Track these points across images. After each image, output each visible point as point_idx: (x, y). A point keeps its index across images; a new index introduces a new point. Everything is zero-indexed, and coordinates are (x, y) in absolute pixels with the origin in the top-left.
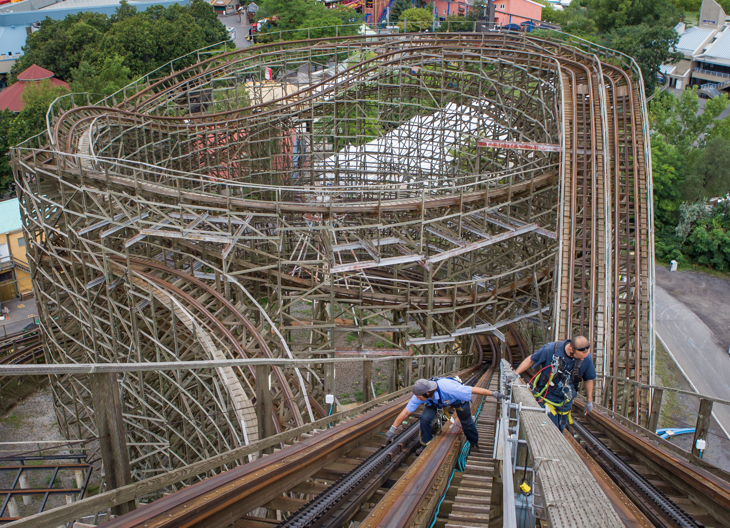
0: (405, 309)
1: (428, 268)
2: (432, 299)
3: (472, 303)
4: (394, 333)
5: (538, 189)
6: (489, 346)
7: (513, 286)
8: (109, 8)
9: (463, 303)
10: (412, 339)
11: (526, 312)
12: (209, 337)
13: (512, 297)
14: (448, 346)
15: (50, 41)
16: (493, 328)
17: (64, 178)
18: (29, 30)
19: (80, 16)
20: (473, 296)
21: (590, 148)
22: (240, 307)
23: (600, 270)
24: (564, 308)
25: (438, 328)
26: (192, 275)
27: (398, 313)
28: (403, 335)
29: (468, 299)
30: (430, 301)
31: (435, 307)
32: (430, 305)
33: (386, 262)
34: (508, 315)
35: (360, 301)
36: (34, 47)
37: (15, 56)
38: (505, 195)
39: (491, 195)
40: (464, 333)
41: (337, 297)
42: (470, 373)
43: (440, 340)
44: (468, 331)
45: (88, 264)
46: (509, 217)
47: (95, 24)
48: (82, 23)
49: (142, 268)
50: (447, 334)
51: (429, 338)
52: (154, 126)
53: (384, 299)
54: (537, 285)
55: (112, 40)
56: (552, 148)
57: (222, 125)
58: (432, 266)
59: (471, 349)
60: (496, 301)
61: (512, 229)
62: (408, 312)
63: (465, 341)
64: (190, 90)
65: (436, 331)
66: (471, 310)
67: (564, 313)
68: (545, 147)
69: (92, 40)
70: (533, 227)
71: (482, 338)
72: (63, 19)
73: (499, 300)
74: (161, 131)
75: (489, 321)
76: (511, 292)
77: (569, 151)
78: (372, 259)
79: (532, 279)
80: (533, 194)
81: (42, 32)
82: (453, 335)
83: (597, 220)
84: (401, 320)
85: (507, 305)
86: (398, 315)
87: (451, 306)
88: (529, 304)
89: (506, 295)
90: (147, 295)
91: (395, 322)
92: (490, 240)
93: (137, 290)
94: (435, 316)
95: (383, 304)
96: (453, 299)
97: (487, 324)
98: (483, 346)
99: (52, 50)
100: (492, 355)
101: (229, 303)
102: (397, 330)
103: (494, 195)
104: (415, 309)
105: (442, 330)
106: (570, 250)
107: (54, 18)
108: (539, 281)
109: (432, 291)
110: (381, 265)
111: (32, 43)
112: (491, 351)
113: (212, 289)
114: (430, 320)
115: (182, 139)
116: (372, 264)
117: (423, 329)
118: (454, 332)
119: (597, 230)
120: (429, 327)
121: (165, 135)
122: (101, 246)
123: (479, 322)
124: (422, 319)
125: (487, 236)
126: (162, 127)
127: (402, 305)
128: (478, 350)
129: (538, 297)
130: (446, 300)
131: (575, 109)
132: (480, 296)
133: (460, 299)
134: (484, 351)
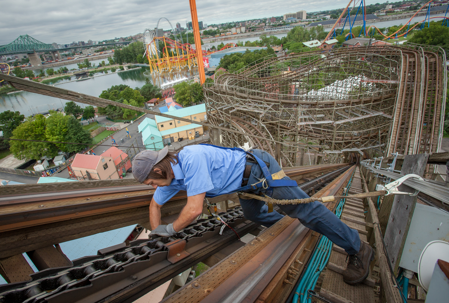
0: (324, 140)
1: (335, 126)
2: (335, 137)
3: (351, 140)
4: (319, 148)
5: (385, 99)
6: (356, 157)
7: (369, 135)
8: (243, 51)
9: (347, 140)
10: (325, 151)
11: (374, 145)
12: (253, 143)
13: (368, 139)
14: (339, 155)
15: (226, 61)
16: (359, 150)
17: (214, 92)
18: (221, 58)
19: (235, 54)
20: (352, 137)
21: (414, 82)
22: (264, 134)
23: (413, 130)
24: (393, 144)
25: (336, 148)
26: (251, 123)
27: (322, 141)
28: (322, 149)
29: (350, 138)
30: (334, 138)
31: (336, 140)
32: (334, 139)
33: (318, 123)
34: (365, 146)
35: (307, 135)
36: (222, 63)
37: (217, 66)
38: (370, 100)
39: (364, 100)
40: (346, 151)
41: (299, 133)
42: (347, 165)
43: (337, 152)
44: (348, 150)
45: (220, 118)
46: (371, 110)
47: (238, 56)
48: (235, 55)
49: (236, 120)
50: (340, 150)
51: (332, 151)
52: (248, 80)
53: (316, 136)
54: (380, 135)
55: (243, 60)
56: (394, 82)
57: (270, 81)
58: (336, 125)
59: (348, 157)
60: (361, 140)
61: (371, 114)
62: (325, 141)
63: (346, 154)
64: (261, 70)
65: (335, 149)
66: (350, 142)
67: (393, 146)
68: (391, 82)
69: (237, 60)
70: (381, 113)
71: (353, 154)
72: (230, 55)
73: (363, 140)
74: (250, 82)
75: (357, 147)
76: (368, 137)
77: (403, 83)
78: (313, 121)
79: (378, 133)
80: (382, 101)
81: (224, 59)
82: (342, 151)
83: (414, 110)
84: (322, 144)
85: (365, 142)
86: (321, 142)
87: (342, 140)
88: (375, 143)
89: (366, 138)
90: (235, 128)
91: (320, 144)
92: (361, 117)
93: (233, 127)
94: (336, 143)
95: (316, 137)
96: (343, 138)
97: (356, 148)
98: (353, 157)
99: (226, 63)
100: (356, 161)
101: (261, 133)
102: (321, 147)
103: (366, 100)
104: (328, 140)
105: (338, 149)
106: (398, 121)
107: (227, 55)
108: (381, 134)
109: (335, 134)
110: (316, 123)
111: (222, 62)
112: (356, 159)
113: (256, 128)
114: (333, 144)
115: (257, 85)
116: (313, 123)
117: (330, 148)
118: (342, 150)
119: (413, 114)
120: (333, 147)
121: (252, 83)
122: (223, 112)
123: (353, 147)
124: (330, 144)
125: (360, 116)
126: (251, 81)
127: (323, 138)
128: (351, 158)
129: (380, 140)
130: (341, 138)
131: (407, 67)
132: (355, 138)
133: (346, 138)
134: (353, 159)
